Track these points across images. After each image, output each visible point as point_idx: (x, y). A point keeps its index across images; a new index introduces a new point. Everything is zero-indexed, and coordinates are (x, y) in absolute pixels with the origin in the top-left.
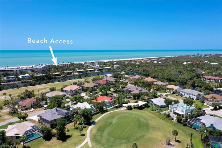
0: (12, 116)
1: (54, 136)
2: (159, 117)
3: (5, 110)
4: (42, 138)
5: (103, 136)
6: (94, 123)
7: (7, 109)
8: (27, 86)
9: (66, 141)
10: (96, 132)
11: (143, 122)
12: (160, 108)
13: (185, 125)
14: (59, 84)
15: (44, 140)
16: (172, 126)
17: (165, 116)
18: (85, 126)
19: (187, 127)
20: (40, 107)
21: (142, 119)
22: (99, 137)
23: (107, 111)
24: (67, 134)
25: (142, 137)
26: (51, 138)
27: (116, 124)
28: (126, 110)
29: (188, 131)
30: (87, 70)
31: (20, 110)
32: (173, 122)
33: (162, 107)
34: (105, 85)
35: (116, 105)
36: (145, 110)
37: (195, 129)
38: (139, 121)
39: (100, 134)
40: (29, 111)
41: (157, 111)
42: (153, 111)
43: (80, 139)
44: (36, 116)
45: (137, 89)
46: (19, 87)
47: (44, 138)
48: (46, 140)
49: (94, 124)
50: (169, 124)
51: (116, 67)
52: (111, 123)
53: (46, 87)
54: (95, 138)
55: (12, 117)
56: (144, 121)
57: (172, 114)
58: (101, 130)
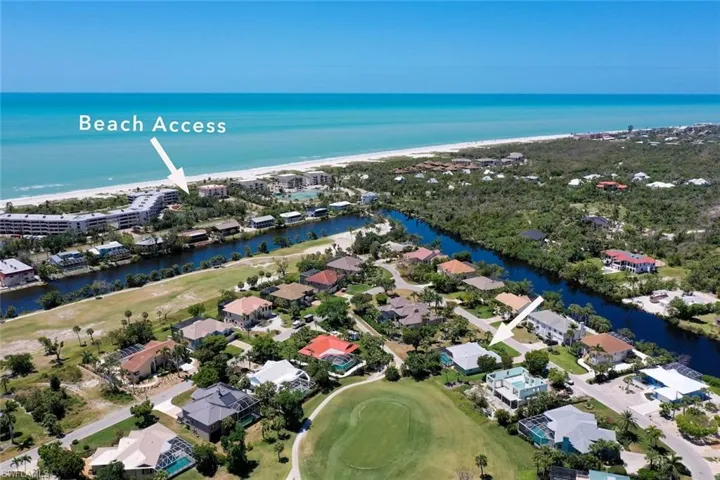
0: (111, 401)
1: (222, 464)
2: (460, 407)
3: (90, 380)
4: (194, 469)
5: (328, 463)
6: (306, 424)
7: (93, 377)
8: (122, 288)
9: (248, 477)
10: (312, 452)
11: (419, 423)
12: (468, 375)
13: (514, 433)
14: (207, 278)
15: (200, 475)
16: (485, 434)
17: (473, 403)
18: (288, 433)
19: (516, 437)
20: (173, 372)
21: (418, 415)
22: (318, 465)
23: (337, 384)
24: (250, 456)
25: (412, 466)
26: (215, 470)
27: (356, 428)
28: (383, 380)
29: (516, 448)
30: (282, 215)
31: (125, 382)
32: (488, 421)
33: (471, 373)
34: (333, 286)
35: (360, 365)
36: (429, 382)
37: (532, 443)
38: (410, 421)
39: (321, 458)
40: (147, 384)
41: (458, 385)
42: (449, 384)
43: (278, 472)
44: (169, 402)
45: (417, 311)
46: (103, 294)
47: (200, 470)
48: (205, 475)
49: (308, 428)
50: (479, 429)
51: (368, 200)
52: (345, 426)
53: (175, 289)
54: (310, 469)
55: (111, 404)
56: (423, 421)
57: (490, 398)
58: (322, 446)
